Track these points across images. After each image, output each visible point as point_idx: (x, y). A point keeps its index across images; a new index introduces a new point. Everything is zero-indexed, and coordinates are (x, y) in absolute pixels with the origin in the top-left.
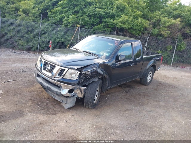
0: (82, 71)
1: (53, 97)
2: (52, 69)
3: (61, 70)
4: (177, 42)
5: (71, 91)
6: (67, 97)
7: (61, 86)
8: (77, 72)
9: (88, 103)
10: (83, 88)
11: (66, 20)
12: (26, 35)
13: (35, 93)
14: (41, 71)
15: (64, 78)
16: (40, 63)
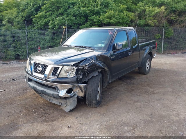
0: (79, 66)
1: (50, 101)
2: (44, 69)
3: (54, 69)
4: (164, 30)
5: (69, 91)
6: (66, 98)
7: (57, 87)
8: (74, 68)
9: (91, 102)
10: (82, 86)
11: (52, 23)
12: (13, 45)
13: (29, 100)
14: (31, 75)
15: (59, 77)
16: (30, 66)
